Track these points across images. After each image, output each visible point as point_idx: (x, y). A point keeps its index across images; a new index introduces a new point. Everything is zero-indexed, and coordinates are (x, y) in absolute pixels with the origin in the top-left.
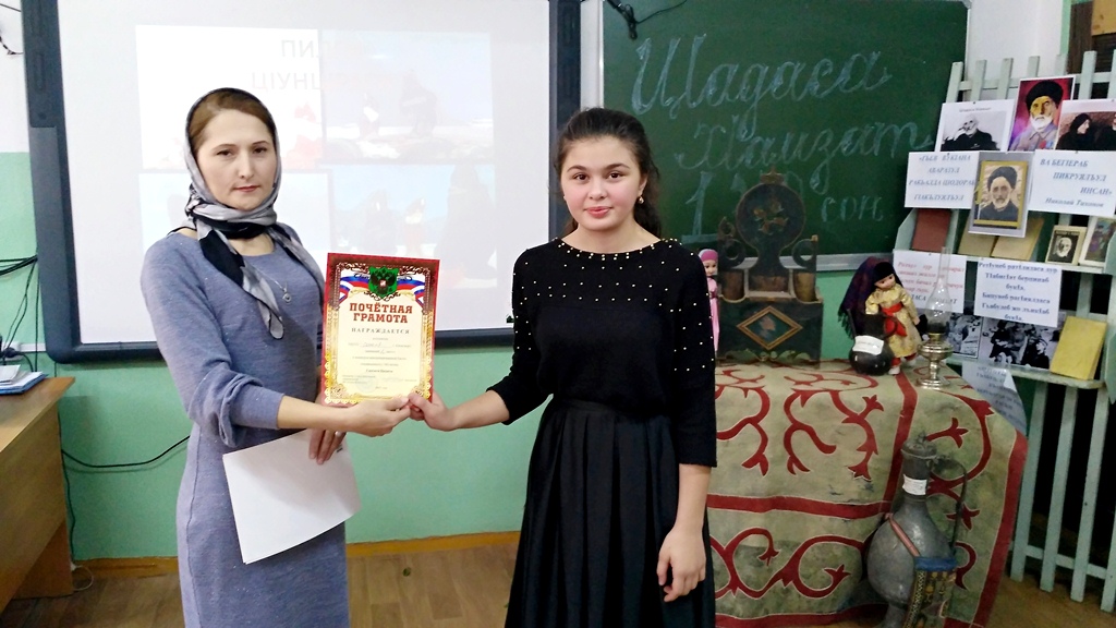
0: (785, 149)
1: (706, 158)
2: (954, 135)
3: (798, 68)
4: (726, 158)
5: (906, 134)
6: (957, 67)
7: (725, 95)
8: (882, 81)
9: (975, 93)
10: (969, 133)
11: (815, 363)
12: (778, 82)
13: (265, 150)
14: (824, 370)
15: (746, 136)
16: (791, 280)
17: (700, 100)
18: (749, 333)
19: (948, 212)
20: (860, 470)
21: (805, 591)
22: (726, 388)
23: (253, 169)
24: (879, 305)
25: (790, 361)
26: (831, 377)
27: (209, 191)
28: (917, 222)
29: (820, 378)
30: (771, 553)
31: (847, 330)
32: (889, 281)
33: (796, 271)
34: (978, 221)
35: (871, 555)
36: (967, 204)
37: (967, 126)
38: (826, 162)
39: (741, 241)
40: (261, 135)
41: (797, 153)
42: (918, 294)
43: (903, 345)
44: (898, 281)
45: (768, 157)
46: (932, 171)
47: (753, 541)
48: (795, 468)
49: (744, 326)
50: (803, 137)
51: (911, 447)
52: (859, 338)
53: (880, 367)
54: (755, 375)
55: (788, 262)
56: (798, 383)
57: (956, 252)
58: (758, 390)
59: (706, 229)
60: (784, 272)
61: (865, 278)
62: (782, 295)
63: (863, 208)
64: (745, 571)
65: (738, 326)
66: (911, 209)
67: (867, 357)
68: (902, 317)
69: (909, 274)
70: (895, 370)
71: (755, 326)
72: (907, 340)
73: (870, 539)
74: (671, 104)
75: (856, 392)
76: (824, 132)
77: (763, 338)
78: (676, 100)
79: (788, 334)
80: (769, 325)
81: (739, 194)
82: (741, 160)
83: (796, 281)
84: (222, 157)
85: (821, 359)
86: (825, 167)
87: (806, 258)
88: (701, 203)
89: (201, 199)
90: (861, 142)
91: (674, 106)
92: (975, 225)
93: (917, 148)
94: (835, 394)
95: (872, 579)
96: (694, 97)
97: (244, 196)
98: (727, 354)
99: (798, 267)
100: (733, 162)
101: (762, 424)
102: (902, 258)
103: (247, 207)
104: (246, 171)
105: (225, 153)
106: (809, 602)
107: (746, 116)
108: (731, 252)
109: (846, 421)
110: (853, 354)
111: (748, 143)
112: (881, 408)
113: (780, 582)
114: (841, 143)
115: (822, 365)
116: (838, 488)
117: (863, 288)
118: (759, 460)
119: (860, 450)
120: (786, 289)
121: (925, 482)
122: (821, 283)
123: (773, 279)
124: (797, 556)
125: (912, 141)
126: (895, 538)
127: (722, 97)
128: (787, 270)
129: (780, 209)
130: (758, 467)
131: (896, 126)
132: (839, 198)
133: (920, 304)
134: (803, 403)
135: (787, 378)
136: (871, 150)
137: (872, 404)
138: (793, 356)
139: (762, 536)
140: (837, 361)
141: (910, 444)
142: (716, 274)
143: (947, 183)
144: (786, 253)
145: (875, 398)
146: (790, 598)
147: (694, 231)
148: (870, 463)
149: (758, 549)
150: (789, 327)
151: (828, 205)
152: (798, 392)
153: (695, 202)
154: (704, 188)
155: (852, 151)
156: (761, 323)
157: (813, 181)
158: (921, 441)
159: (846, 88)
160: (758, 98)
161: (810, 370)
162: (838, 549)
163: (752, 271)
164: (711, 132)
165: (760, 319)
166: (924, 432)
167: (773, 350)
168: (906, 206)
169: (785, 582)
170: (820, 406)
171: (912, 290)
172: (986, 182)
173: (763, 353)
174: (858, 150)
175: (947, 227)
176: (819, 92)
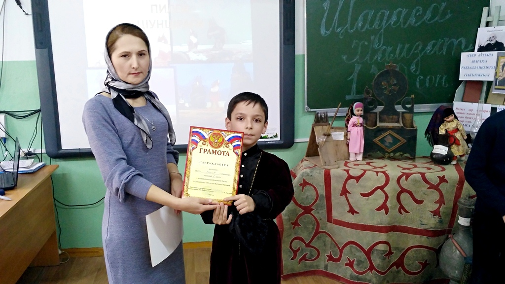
0: (398, 52)
1: (358, 57)
2: (484, 44)
3: (405, 11)
4: (368, 57)
5: (460, 43)
6: (485, 10)
7: (367, 26)
8: (447, 17)
9: (495, 23)
10: (492, 43)
11: (413, 158)
12: (394, 18)
13: (144, 54)
14: (418, 162)
15: (378, 46)
16: (401, 117)
17: (354, 29)
18: (379, 143)
19: (481, 83)
20: (436, 213)
21: (407, 272)
22: (367, 171)
23: (139, 64)
24: (446, 130)
25: (400, 157)
26: (421, 167)
27: (117, 74)
28: (465, 87)
29: (415, 166)
30: (390, 253)
31: (429, 142)
32: (451, 118)
33: (403, 113)
34: (497, 87)
35: (441, 255)
36: (491, 79)
37: (491, 39)
38: (419, 58)
39: (375, 98)
40: (143, 47)
41: (404, 54)
42: (466, 123)
43: (458, 150)
44: (456, 117)
45: (389, 56)
46: (473, 62)
47: (381, 247)
48: (402, 211)
49: (376, 140)
50: (407, 46)
51: (463, 202)
52: (435, 146)
53: (446, 160)
54: (382, 165)
55: (399, 109)
56: (404, 169)
57: (485, 103)
58: (384, 172)
59: (358, 92)
60: (397, 113)
61: (439, 116)
62: (396, 125)
63: (437, 81)
64: (377, 261)
65: (374, 140)
66: (462, 81)
67: (440, 155)
68: (458, 135)
69: (461, 113)
70: (454, 162)
71: (382, 141)
72: (460, 147)
73: (441, 247)
74: (341, 31)
75: (434, 173)
76: (417, 43)
77: (386, 146)
78: (342, 29)
79: (399, 144)
80: (389, 140)
81: (374, 74)
82: (375, 58)
83: (403, 118)
84: (123, 58)
85: (416, 157)
86: (418, 60)
87: (408, 106)
88: (355, 80)
89: (112, 78)
90: (437, 48)
91: (342, 32)
92: (495, 89)
93: (465, 50)
94: (423, 175)
95: (442, 266)
96: (352, 28)
97: (134, 77)
98: (368, 154)
99: (404, 110)
100: (371, 59)
101: (385, 189)
102: (458, 106)
103: (135, 83)
104: (135, 65)
105: (125, 56)
106: (409, 277)
107: (378, 36)
108: (371, 103)
109: (429, 188)
110: (432, 154)
111: (378, 50)
112: (447, 182)
113: (395, 267)
114: (427, 49)
115: (416, 159)
116: (425, 222)
117: (438, 122)
118: (384, 207)
119: (435, 203)
120: (398, 122)
121: (469, 219)
122: (417, 119)
123: (391, 117)
124: (403, 255)
125: (463, 47)
126: (454, 247)
127: (366, 27)
128: (399, 112)
129: (395, 82)
130: (383, 211)
131: (455, 40)
132: (425, 77)
133: (467, 129)
134: (407, 179)
135: (398, 166)
136: (442, 52)
137: (442, 179)
138: (402, 155)
139: (386, 245)
140: (424, 157)
141: (462, 201)
142: (363, 114)
143: (480, 68)
144: (398, 104)
145: (444, 176)
146: (399, 275)
147: (352, 93)
148: (441, 209)
149: (383, 251)
150: (400, 141)
151: (420, 80)
152: (404, 174)
153: (353, 79)
154: (357, 72)
155: (432, 52)
156: (385, 139)
157: (412, 68)
158: (467, 198)
159: (429, 20)
160: (384, 27)
161: (410, 162)
162: (424, 252)
163: (381, 113)
164: (360, 44)
165: (384, 137)
166: (469, 194)
167: (391, 152)
168: (460, 79)
169: (397, 268)
170: (415, 181)
171: (463, 121)
172: (501, 67)
173: (387, 154)
174: (435, 53)
175: (481, 91)
176: (416, 23)
